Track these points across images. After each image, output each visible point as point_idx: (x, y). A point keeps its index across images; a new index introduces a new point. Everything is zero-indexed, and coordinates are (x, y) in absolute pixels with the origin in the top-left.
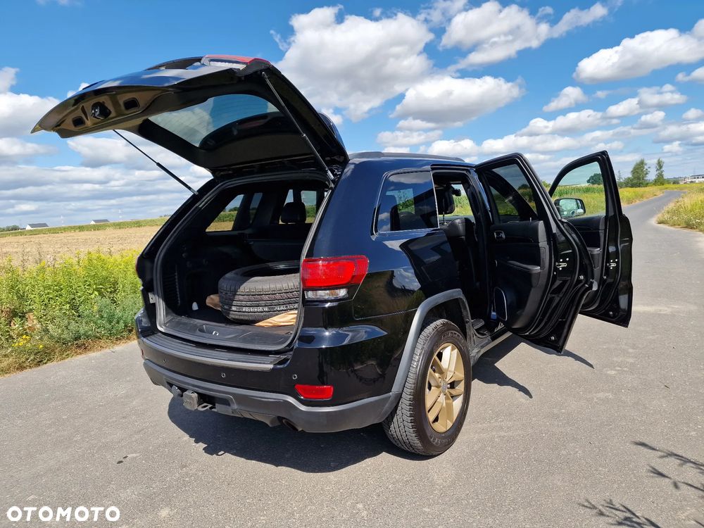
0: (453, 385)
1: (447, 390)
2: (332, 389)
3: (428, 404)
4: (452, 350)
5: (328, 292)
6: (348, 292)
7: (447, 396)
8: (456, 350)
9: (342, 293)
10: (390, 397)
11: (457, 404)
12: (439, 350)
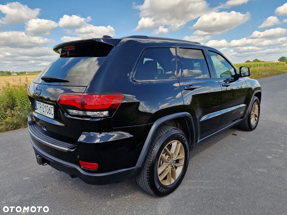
0: (177, 161)
1: (173, 164)
2: (97, 164)
3: (159, 172)
4: (178, 143)
5: (99, 112)
6: (109, 113)
7: (173, 167)
8: (180, 144)
9: (106, 113)
10: (134, 169)
11: (179, 171)
12: (169, 143)
